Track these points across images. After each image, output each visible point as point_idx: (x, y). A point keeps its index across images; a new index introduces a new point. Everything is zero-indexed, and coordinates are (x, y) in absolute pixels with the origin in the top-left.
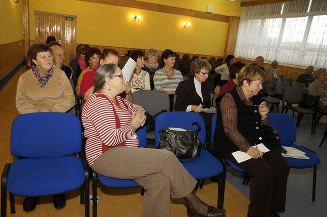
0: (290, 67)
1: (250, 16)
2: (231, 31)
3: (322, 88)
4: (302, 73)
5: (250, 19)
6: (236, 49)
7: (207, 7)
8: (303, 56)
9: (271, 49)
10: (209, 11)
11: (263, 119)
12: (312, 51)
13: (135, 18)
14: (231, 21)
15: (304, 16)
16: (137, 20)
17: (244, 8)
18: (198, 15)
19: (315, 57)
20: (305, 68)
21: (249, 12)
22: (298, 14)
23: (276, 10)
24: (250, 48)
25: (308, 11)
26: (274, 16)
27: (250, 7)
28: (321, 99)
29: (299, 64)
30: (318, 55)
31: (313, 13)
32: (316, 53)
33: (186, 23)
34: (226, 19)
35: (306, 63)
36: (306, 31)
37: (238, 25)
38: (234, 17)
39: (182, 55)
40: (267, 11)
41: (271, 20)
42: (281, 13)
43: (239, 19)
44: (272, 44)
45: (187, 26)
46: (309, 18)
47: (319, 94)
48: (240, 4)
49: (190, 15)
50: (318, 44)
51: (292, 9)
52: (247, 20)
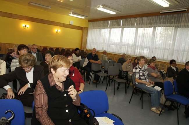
0: (115, 54)
1: (93, 27)
2: (84, 35)
3: (129, 67)
4: (120, 57)
5: (93, 29)
6: (87, 45)
7: (70, 21)
8: (121, 49)
9: (105, 45)
10: (71, 24)
11: (74, 101)
12: (124, 46)
13: (25, 26)
14: (84, 30)
15: (119, 28)
16: (26, 27)
17: (90, 23)
18: (64, 26)
19: (126, 49)
20: (122, 55)
21: (93, 25)
22: (117, 27)
23: (106, 24)
24: (94, 44)
25: (121, 26)
26: (105, 27)
27: (93, 22)
28: (129, 73)
29: (119, 52)
30: (127, 48)
31: (123, 26)
32: (126, 47)
33: (57, 30)
34: (81, 28)
35: (123, 52)
36: (121, 35)
37: (87, 32)
38: (85, 27)
39: (55, 48)
40: (102, 25)
41: (104, 29)
42: (109, 26)
43: (88, 28)
44: (105, 42)
45: (58, 32)
46: (122, 29)
47: (127, 70)
48: (88, 21)
49: (60, 26)
50: (127, 42)
51: (113, 24)
52: (92, 29)
